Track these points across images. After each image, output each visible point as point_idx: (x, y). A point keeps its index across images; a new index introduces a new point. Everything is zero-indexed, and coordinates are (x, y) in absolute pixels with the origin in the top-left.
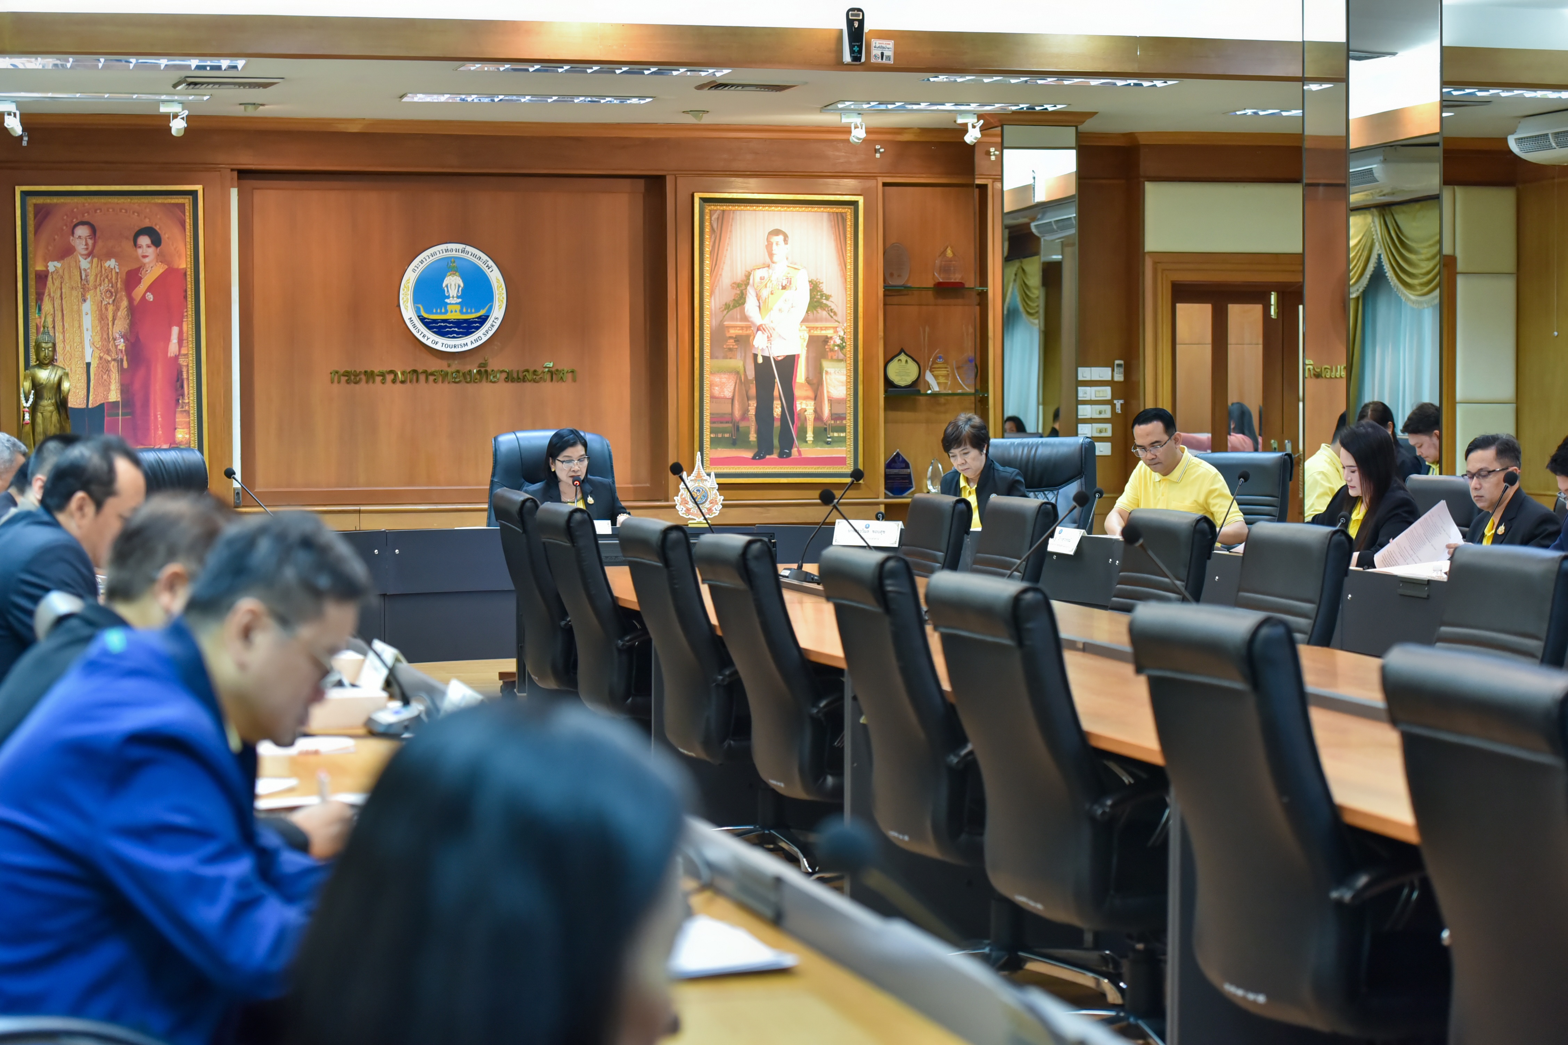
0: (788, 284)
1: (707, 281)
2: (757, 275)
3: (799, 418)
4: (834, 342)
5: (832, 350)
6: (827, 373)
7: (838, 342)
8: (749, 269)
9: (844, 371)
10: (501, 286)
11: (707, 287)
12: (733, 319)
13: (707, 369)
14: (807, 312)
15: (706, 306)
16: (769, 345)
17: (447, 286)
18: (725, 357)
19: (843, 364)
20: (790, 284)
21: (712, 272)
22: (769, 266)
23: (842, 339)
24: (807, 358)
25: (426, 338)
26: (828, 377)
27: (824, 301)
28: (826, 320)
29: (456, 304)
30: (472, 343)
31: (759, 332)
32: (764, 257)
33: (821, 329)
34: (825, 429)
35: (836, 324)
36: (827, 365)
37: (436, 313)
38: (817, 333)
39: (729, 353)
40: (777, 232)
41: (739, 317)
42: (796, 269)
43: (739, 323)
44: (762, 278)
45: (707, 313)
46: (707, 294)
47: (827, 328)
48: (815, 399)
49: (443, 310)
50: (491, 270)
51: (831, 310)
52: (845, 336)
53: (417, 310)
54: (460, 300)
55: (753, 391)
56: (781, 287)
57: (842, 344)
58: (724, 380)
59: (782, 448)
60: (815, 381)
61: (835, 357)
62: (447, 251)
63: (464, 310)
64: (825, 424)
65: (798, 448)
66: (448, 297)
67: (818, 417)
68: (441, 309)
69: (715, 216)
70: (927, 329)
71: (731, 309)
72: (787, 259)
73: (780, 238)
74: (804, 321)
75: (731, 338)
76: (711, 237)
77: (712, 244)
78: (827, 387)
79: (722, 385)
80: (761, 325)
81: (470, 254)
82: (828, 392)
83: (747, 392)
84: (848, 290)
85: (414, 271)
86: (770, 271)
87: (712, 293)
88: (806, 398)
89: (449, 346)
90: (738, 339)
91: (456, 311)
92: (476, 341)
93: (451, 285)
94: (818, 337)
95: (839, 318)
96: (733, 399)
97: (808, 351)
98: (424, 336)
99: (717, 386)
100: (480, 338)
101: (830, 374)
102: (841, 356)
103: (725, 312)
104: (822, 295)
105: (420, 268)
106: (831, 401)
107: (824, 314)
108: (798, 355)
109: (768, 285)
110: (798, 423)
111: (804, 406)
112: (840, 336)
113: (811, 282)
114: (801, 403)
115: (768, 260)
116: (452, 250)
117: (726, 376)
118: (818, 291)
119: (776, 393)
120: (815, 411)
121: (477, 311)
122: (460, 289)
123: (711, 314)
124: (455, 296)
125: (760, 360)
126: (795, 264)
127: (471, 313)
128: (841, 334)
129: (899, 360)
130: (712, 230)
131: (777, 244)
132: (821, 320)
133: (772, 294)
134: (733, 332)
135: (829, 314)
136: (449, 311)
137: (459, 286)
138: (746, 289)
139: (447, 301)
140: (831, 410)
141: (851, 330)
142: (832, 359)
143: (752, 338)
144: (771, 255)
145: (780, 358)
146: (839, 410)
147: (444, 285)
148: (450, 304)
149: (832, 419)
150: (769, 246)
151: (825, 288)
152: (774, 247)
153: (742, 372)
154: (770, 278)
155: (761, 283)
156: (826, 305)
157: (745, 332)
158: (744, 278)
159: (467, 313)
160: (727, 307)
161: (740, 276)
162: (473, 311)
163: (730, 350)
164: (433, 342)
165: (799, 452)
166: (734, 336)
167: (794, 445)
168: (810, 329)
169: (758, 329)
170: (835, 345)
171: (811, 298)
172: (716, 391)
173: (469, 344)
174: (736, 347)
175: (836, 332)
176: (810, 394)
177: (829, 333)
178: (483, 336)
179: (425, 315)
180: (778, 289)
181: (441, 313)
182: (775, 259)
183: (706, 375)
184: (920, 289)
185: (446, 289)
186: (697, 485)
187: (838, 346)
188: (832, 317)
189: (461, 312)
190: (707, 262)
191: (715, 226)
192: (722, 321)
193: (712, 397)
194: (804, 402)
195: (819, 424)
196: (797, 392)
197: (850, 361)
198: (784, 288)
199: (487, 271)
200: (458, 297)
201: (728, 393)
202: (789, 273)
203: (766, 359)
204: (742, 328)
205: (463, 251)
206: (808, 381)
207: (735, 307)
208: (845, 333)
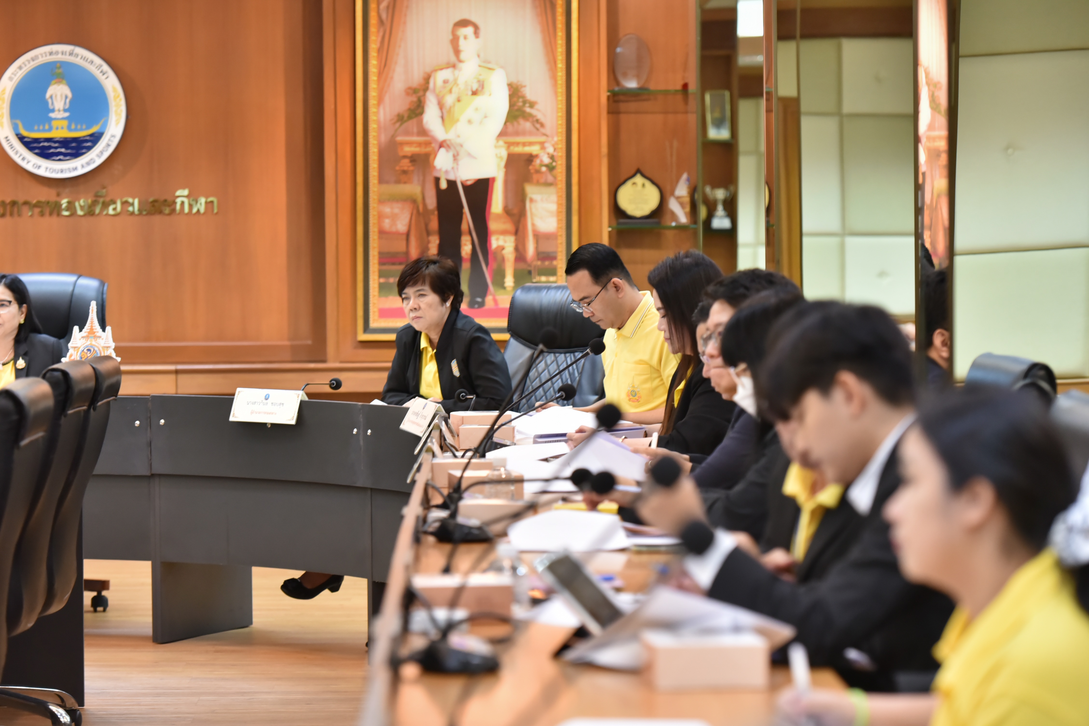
0: (480, 89)
1: (373, 85)
2: (440, 77)
3: (495, 259)
4: (541, 161)
5: (538, 171)
6: (531, 200)
7: (546, 160)
8: (428, 70)
9: (554, 198)
10: (118, 96)
11: (373, 94)
12: (407, 133)
13: (373, 196)
14: (505, 123)
15: (372, 117)
16: (455, 165)
17: (51, 97)
18: (398, 182)
19: (552, 190)
20: (483, 88)
21: (380, 74)
22: (454, 66)
23: (552, 157)
24: (506, 182)
25: (26, 161)
26: (533, 205)
27: (528, 110)
28: (531, 134)
29: (63, 119)
30: (83, 166)
31: (442, 151)
32: (447, 54)
33: (524, 144)
34: (530, 273)
35: (542, 139)
36: (531, 191)
37: (39, 131)
38: (518, 149)
39: (403, 177)
40: (464, 23)
41: (415, 130)
42: (490, 69)
43: (415, 139)
44: (446, 82)
45: (373, 126)
46: (372, 102)
47: (531, 144)
48: (516, 233)
49: (47, 127)
50: (105, 76)
51: (537, 121)
52: (555, 154)
53: (15, 127)
54: (67, 114)
55: (434, 224)
56: (470, 93)
57: (551, 163)
58: (396, 211)
59: (473, 296)
60: (516, 211)
61: (542, 180)
62: (51, 53)
63: (73, 127)
64: (530, 265)
65: (494, 296)
66: (53, 111)
67: (520, 256)
68: (44, 126)
69: (383, 5)
70: (675, 144)
71: (406, 121)
72: (479, 56)
73: (469, 30)
74: (502, 134)
75: (405, 157)
76: (378, 31)
77: (380, 39)
78: (532, 219)
79: (394, 217)
80: (444, 141)
81: (80, 57)
82: (533, 225)
83: (426, 225)
84: (559, 94)
85: (11, 79)
86: (456, 72)
87: (380, 100)
88: (504, 233)
89: (54, 171)
90: (414, 159)
91: (62, 128)
92: (88, 164)
93: (56, 96)
94: (519, 155)
95: (547, 130)
96: (408, 235)
97: (507, 174)
98: (23, 159)
99: (387, 217)
100: (92, 161)
101: (536, 201)
102: (550, 178)
103: (398, 125)
104: (525, 102)
105: (18, 75)
106: (538, 236)
107: (528, 125)
108: (493, 179)
109: (454, 90)
110: (494, 265)
111: (501, 243)
112: (548, 154)
113: (510, 86)
114: (497, 239)
115: (453, 58)
116: (57, 53)
117: (399, 205)
118: (519, 97)
119: (464, 226)
120: (517, 249)
121: (88, 128)
122: (68, 100)
123: (379, 127)
124: (62, 108)
125: (444, 185)
126: (489, 62)
127: (81, 130)
128: (551, 150)
129: (634, 184)
130: (381, 22)
131: (465, 38)
132: (524, 133)
133: (459, 101)
134: (408, 150)
135: (534, 125)
136: (54, 127)
137: (66, 97)
138: (424, 95)
139: (52, 115)
140: (537, 248)
141: (562, 146)
142: (538, 183)
143: (432, 157)
144: (457, 52)
145: (469, 183)
146: (547, 247)
147: (48, 95)
148: (55, 119)
149: (539, 259)
150: (455, 42)
151: (529, 93)
152: (462, 42)
153: (419, 199)
154: (455, 80)
155: (444, 87)
156: (530, 115)
157: (423, 150)
158: (422, 81)
159: (76, 130)
160: (400, 119)
161: (416, 79)
162: (84, 127)
163: (405, 172)
164: (35, 166)
165: (495, 301)
166: (409, 154)
167: (489, 293)
168: (509, 145)
169: (441, 145)
170: (542, 165)
171: (512, 105)
172: (387, 224)
173: (79, 167)
174: (411, 168)
175: (543, 148)
176: (509, 226)
177: (534, 149)
178: (96, 159)
179: (25, 133)
180: (467, 95)
181: (44, 130)
182: (462, 56)
183: (373, 204)
184: (666, 93)
185: (50, 101)
186: (89, 343)
187: (546, 166)
188: (538, 129)
189: (69, 129)
190: (373, 62)
191: (384, 16)
192: (393, 136)
193: (382, 232)
194: (501, 237)
195: (522, 266)
196: (493, 225)
197: (562, 185)
198: (474, 93)
199: (101, 78)
200: (65, 110)
201: (402, 226)
202: (480, 75)
203: (452, 184)
204: (419, 144)
205: (71, 54)
206: (507, 210)
207: (410, 118)
208: (555, 150)
